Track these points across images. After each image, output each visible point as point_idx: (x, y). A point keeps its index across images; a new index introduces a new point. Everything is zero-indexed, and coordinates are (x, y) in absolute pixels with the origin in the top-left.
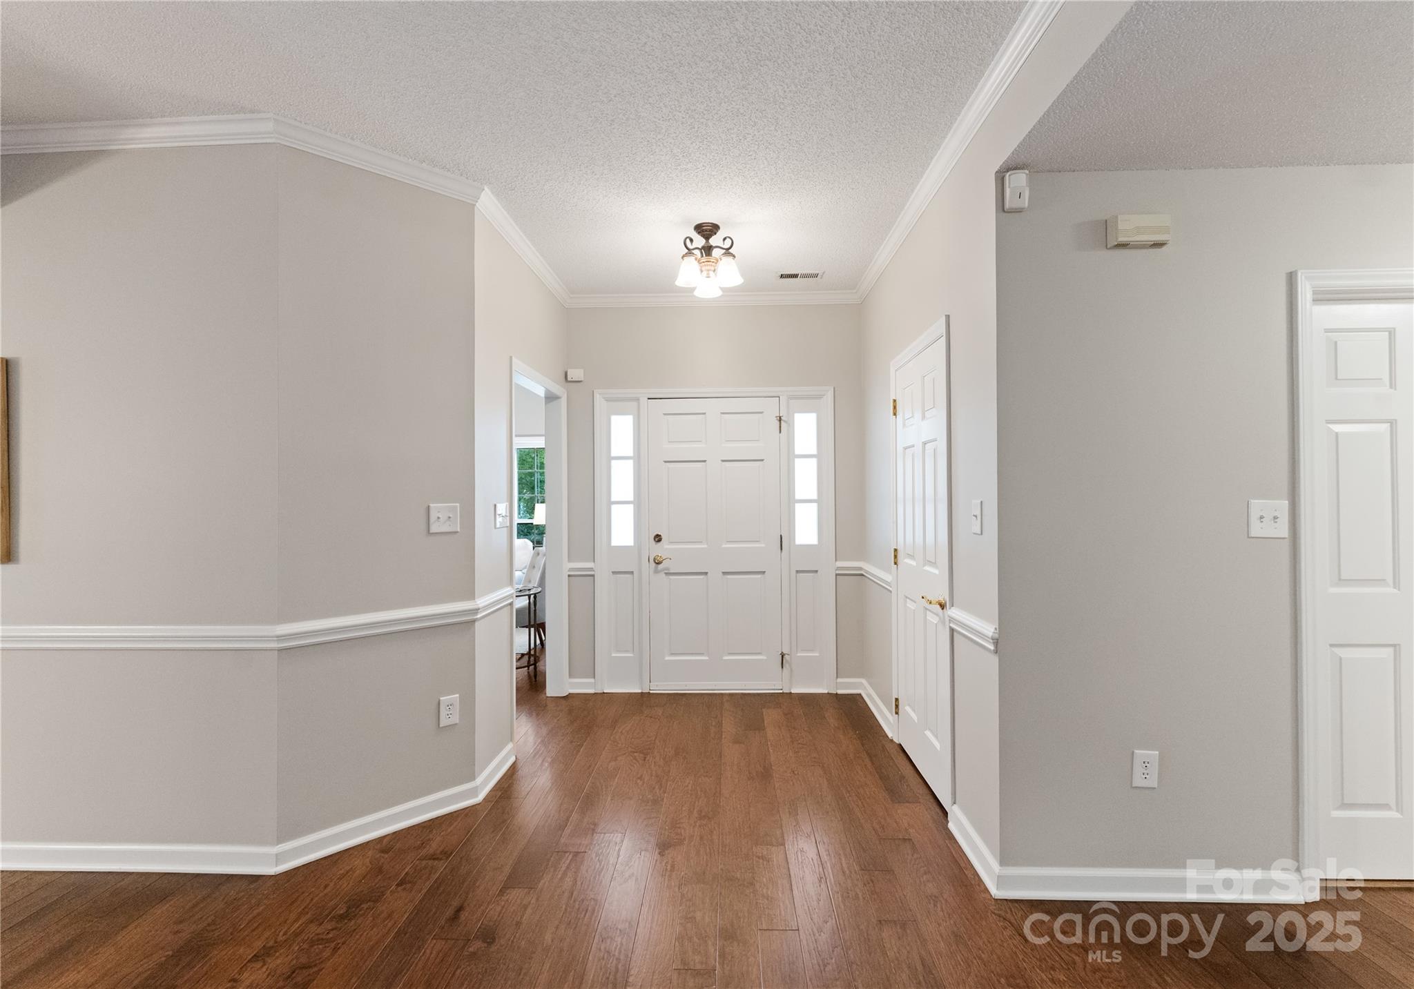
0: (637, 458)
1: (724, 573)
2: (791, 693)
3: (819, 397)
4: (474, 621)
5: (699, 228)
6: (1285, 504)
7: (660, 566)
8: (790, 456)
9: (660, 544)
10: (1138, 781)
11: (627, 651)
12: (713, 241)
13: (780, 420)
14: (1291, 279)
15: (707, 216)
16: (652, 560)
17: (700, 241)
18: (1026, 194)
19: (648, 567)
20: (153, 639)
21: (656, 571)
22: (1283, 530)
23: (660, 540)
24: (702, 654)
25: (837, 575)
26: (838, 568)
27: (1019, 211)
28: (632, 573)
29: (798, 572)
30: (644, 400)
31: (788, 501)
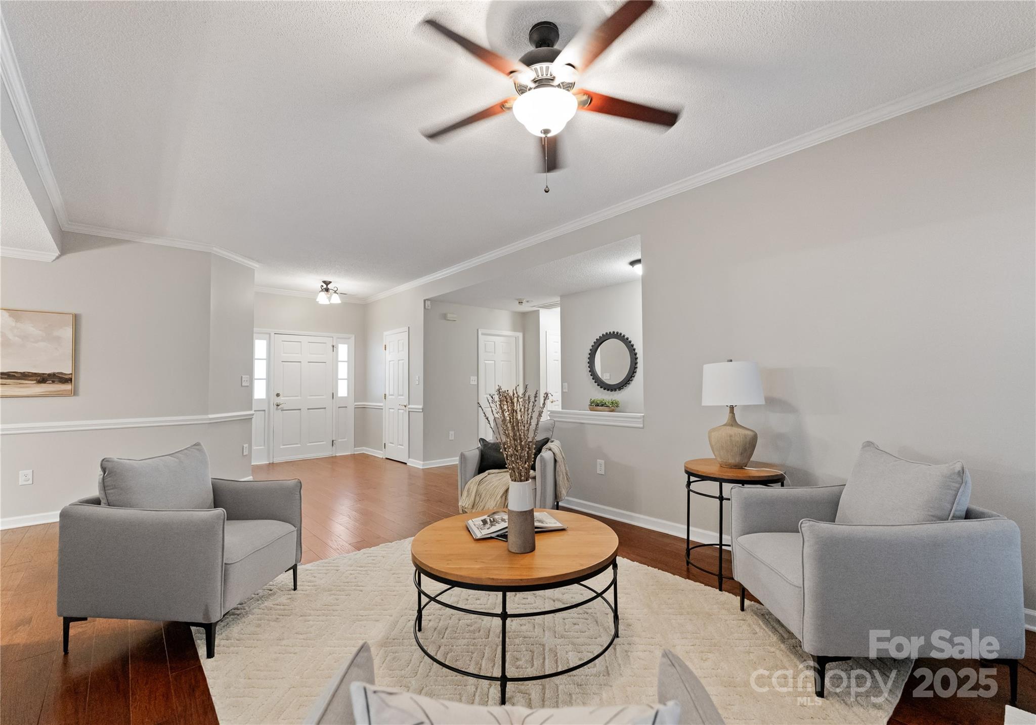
0: (269, 359)
1: (308, 409)
2: (336, 456)
3: (349, 338)
4: (251, 418)
5: (324, 282)
6: (476, 377)
7: (279, 407)
8: (336, 361)
9: (279, 397)
10: (450, 439)
11: (261, 446)
12: (329, 286)
13: (333, 347)
14: (478, 330)
15: (327, 279)
16: (275, 405)
17: (325, 286)
18: (430, 306)
19: (273, 408)
20: (150, 422)
21: (277, 409)
22: (476, 383)
23: (279, 396)
24: (297, 444)
25: (355, 408)
26: (356, 405)
27: (427, 309)
28: (264, 410)
29: (339, 407)
30: (272, 334)
31: (335, 379)
